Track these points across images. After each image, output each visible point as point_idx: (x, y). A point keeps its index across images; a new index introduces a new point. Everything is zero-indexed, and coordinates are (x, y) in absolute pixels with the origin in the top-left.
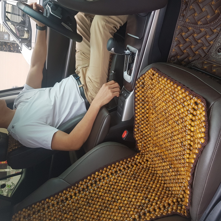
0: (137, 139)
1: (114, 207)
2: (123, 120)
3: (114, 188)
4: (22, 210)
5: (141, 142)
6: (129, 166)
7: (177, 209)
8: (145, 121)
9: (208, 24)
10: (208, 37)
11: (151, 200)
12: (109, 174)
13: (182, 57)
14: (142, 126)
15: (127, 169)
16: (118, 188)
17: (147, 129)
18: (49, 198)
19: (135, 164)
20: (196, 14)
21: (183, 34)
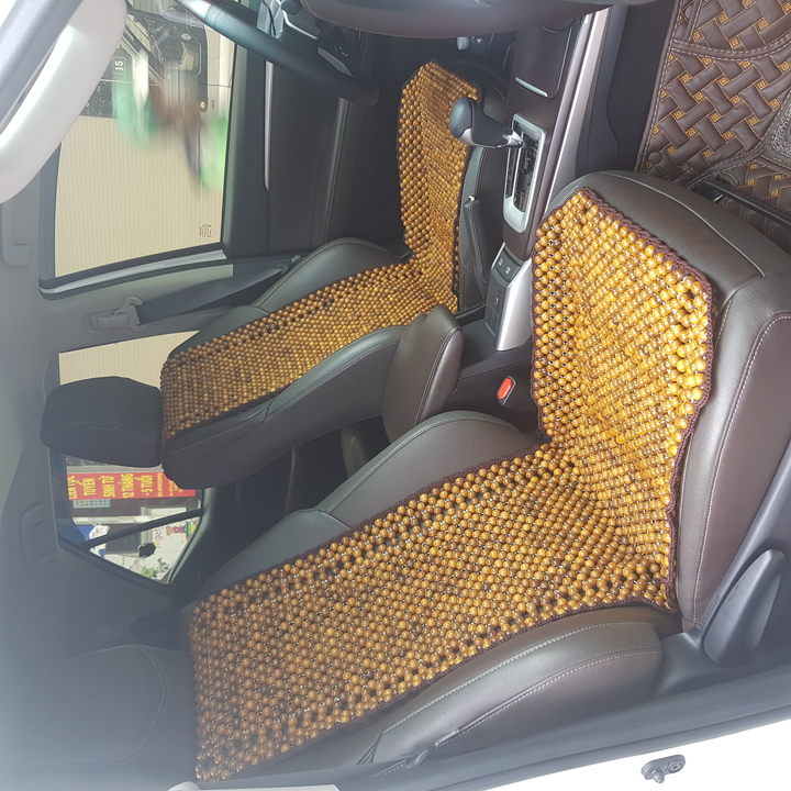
0: (540, 401)
1: (469, 585)
2: (502, 346)
3: (470, 538)
4: (218, 594)
5: (553, 412)
6: (518, 478)
7: (645, 589)
8: (565, 348)
9: (762, 45)
10: (762, 85)
11: (574, 567)
12: (459, 500)
13: (683, 149)
14: (556, 364)
15: (510, 486)
16: (484, 536)
17: (569, 372)
18: (292, 563)
19: (535, 474)
20: (724, 18)
21: (686, 79)
